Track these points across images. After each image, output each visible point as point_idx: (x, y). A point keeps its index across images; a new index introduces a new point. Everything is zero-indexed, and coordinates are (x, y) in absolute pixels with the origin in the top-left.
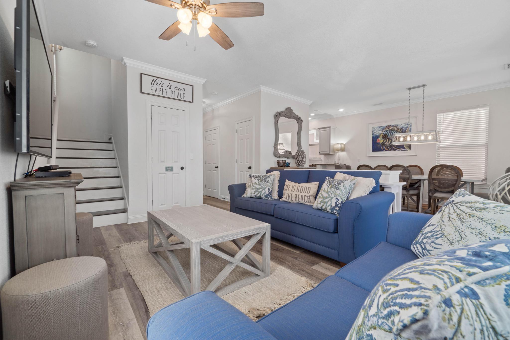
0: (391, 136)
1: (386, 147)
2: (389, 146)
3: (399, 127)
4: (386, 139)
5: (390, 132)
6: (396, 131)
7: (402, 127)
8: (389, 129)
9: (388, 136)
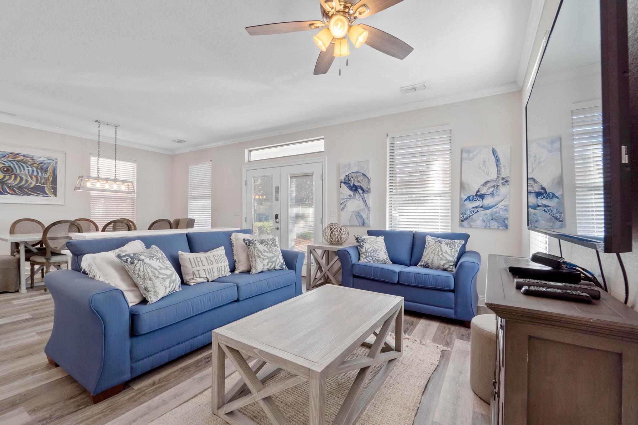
0: (21, 171)
1: (9, 187)
2: (16, 186)
3: (37, 160)
4: (9, 174)
5: (17, 164)
6: (30, 165)
7: (41, 162)
8: (16, 159)
9: (15, 170)
